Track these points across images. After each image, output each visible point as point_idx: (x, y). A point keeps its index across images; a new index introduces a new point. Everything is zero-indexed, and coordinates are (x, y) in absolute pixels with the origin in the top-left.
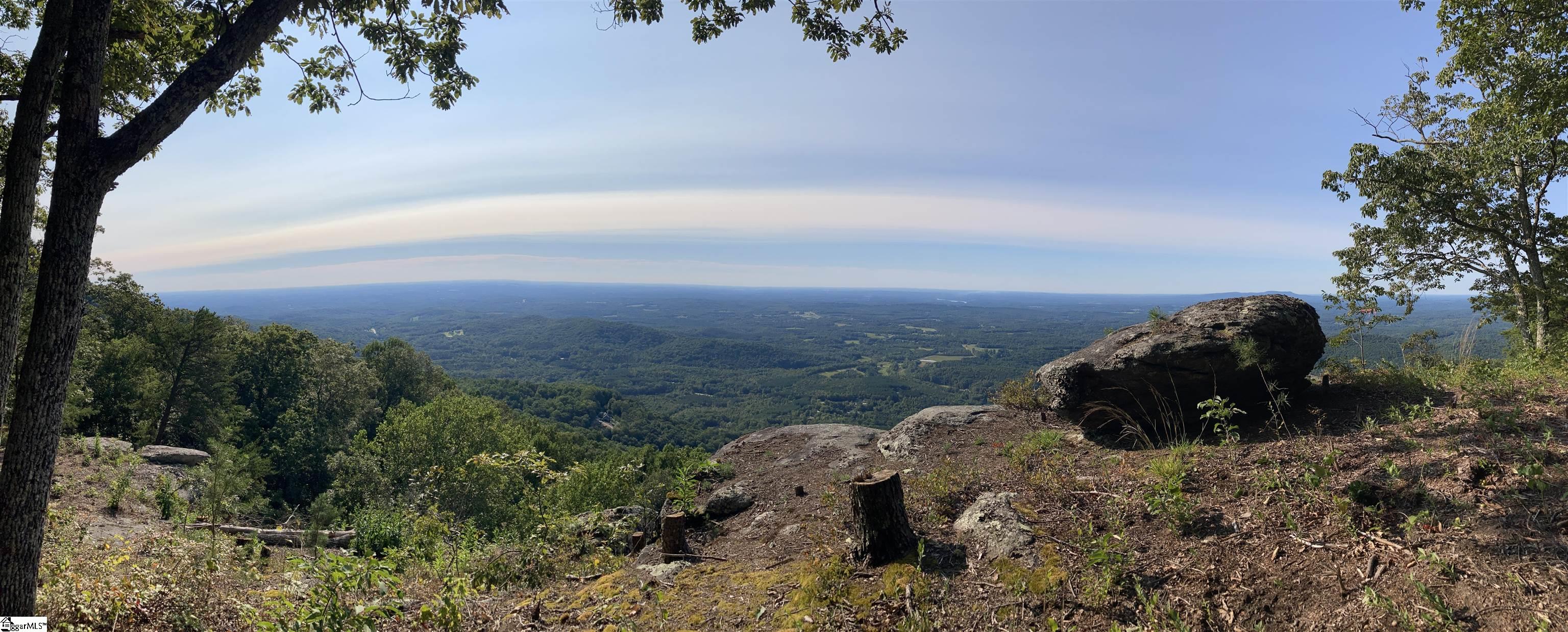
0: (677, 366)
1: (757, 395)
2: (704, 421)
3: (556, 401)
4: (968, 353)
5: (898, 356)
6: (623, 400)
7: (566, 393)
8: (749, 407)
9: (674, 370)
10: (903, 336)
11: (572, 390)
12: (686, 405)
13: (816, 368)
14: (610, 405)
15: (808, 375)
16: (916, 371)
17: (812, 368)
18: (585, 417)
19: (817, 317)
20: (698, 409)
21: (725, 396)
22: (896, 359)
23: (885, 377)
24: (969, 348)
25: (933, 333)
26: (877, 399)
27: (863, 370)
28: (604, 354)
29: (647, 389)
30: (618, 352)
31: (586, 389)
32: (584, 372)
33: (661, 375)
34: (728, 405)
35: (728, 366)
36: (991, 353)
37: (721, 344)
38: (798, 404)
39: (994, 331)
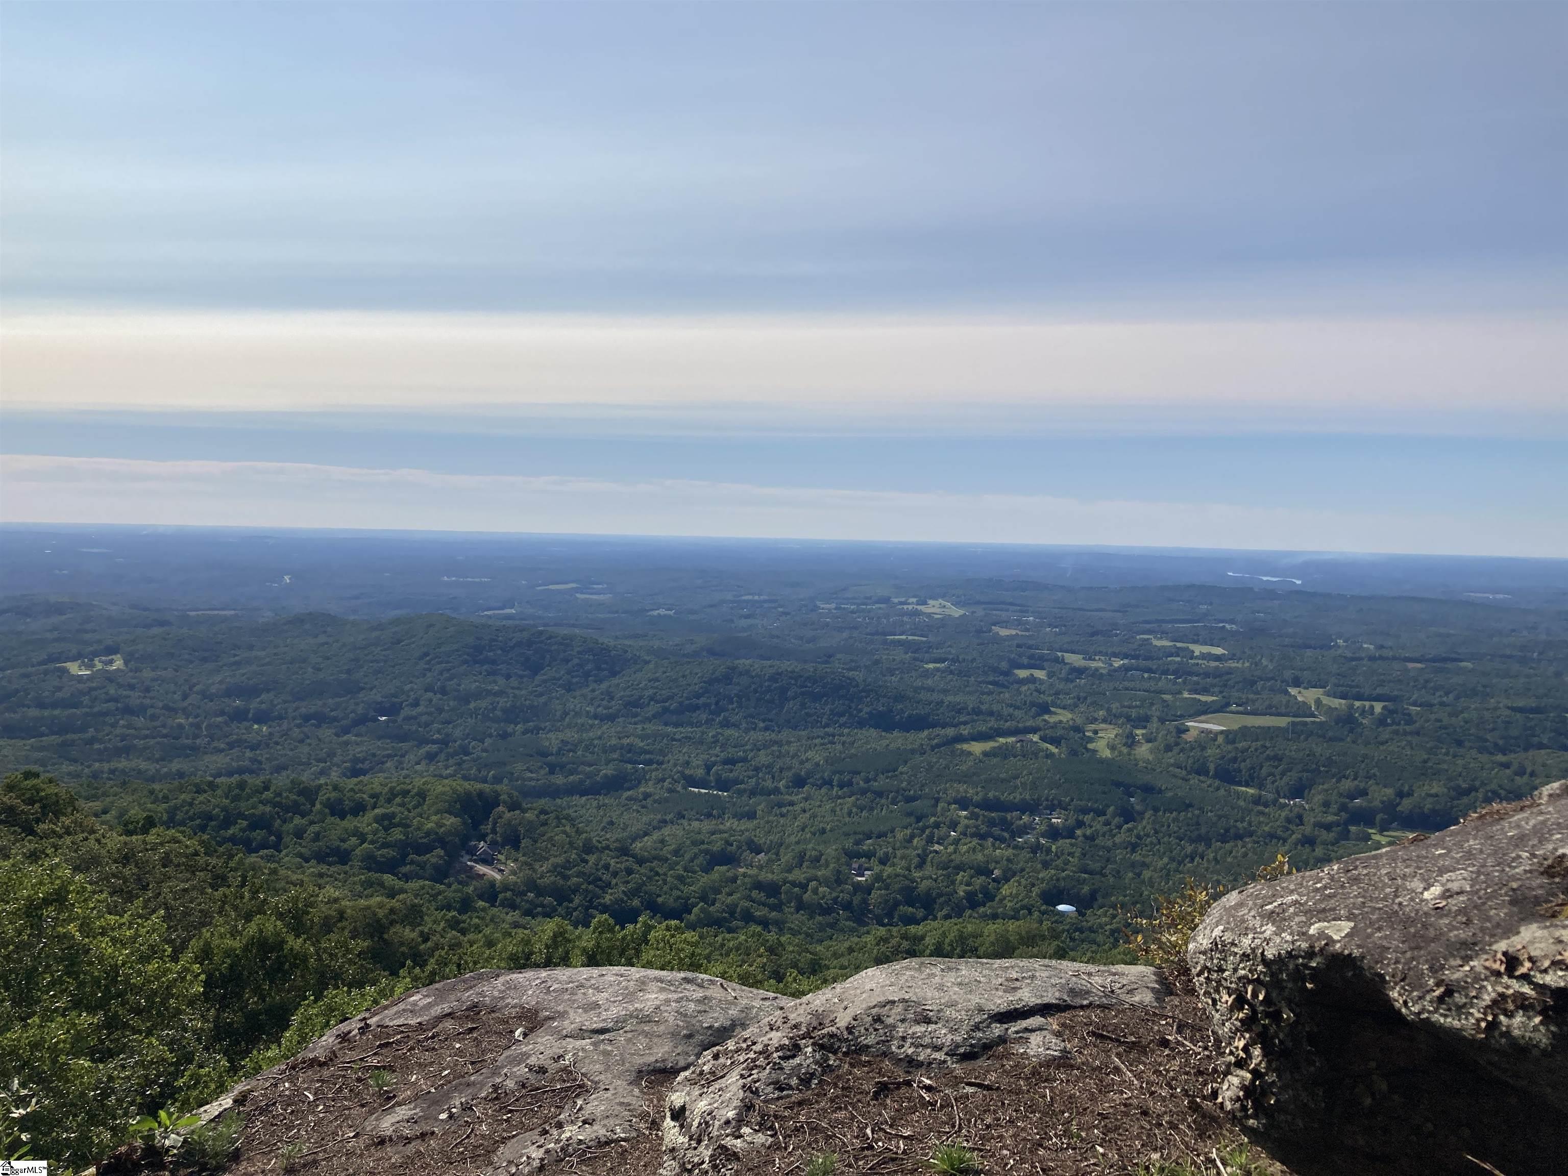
0: (651, 728)
1: (824, 790)
2: (707, 852)
3: (365, 822)
4: (1303, 710)
5: (1134, 713)
6: (524, 811)
7: (389, 801)
8: (803, 818)
10: (1148, 663)
11: (405, 793)
12: (668, 818)
13: (950, 732)
14: (495, 824)
15: (933, 748)
16: (1176, 750)
17: (943, 732)
18: (436, 856)
19: (957, 612)
20: (696, 824)
21: (753, 793)
22: (1129, 719)
23: (1102, 761)
24: (1307, 696)
25: (1218, 658)
26: (1085, 811)
27: (1055, 741)
28: (484, 704)
29: (581, 782)
30: (515, 696)
31: (440, 789)
32: (434, 748)
33: (613, 749)
34: (759, 813)
35: (762, 725)
36: (1363, 712)
37: (747, 672)
38: (909, 814)
39: (1372, 659)
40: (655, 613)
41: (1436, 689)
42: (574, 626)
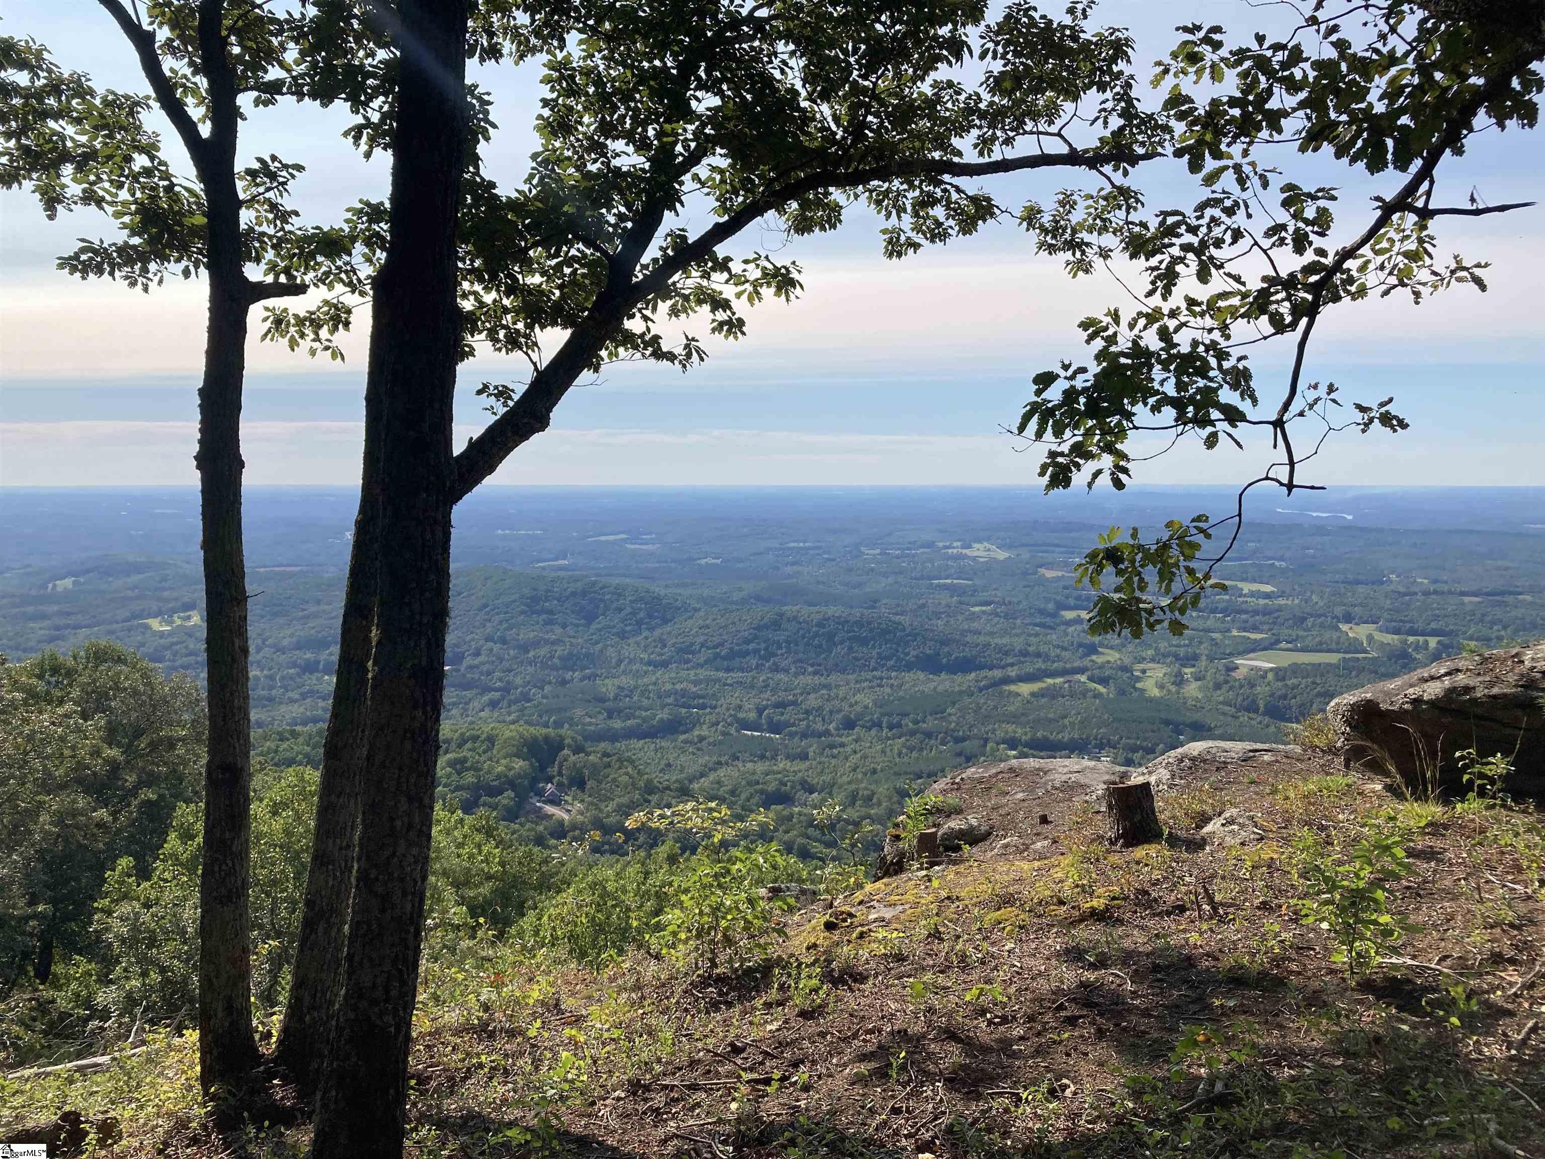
0: (703, 673)
1: (873, 732)
2: (762, 792)
4: (1355, 646)
5: (1182, 652)
6: (588, 754)
7: (460, 746)
8: (854, 759)
9: (696, 683)
11: (475, 738)
12: (723, 759)
13: (997, 673)
14: (560, 767)
15: (981, 690)
16: (1225, 687)
17: (990, 674)
18: (507, 798)
19: (1002, 555)
20: (750, 765)
21: (804, 736)
22: (1177, 657)
23: (1151, 700)
24: (1359, 632)
25: (1267, 596)
26: (1134, 749)
27: (1103, 681)
28: (543, 651)
29: (639, 726)
30: (572, 645)
31: (508, 734)
32: (497, 695)
33: (668, 694)
34: (811, 754)
35: (810, 669)
36: (1417, 648)
37: (795, 618)
38: (959, 754)
39: (1427, 593)
40: (703, 562)
41: (1493, 623)
42: (625, 576)
